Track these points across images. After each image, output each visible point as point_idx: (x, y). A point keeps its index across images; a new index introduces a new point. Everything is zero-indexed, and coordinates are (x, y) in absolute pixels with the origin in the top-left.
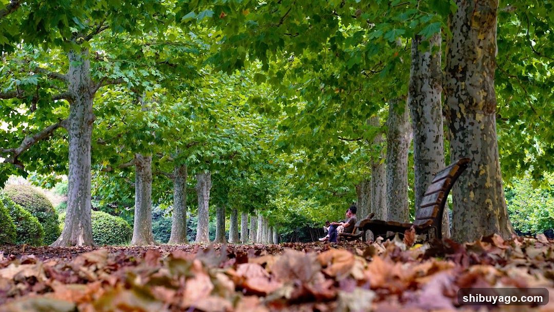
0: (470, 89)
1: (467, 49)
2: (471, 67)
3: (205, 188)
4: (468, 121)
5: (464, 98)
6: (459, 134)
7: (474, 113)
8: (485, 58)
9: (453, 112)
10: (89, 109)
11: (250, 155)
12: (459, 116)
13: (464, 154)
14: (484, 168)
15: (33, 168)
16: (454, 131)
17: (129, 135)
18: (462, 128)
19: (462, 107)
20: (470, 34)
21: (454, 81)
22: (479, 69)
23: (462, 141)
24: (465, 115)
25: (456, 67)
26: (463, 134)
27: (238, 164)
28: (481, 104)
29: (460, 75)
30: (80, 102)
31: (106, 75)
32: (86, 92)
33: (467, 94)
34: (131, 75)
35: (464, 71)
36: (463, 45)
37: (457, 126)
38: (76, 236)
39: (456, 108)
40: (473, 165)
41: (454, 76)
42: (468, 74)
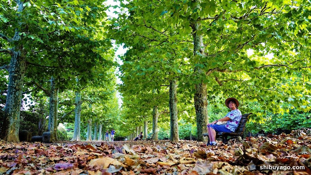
0: (202, 99)
1: (201, 89)
2: (202, 94)
3: (100, 128)
4: (202, 108)
5: (201, 102)
6: (200, 111)
7: (203, 106)
8: (205, 92)
9: (198, 106)
10: (81, 107)
11: (113, 120)
12: (199, 107)
13: (201, 116)
14: (206, 120)
15: (65, 122)
16: (198, 111)
17: (89, 114)
18: (200, 110)
19: (200, 104)
20: (202, 85)
21: (198, 97)
22: (204, 95)
23: (200, 113)
24: (201, 106)
25: (199, 94)
26: (201, 111)
27: (110, 122)
28: (205, 104)
29: (199, 96)
30: (78, 105)
31: (86, 98)
32: (80, 103)
33: (202, 101)
34: (92, 99)
35: (201, 95)
36: (200, 88)
37: (199, 109)
38: (77, 138)
39: (198, 104)
40: (203, 120)
41: (198, 96)
42: (202, 96)
